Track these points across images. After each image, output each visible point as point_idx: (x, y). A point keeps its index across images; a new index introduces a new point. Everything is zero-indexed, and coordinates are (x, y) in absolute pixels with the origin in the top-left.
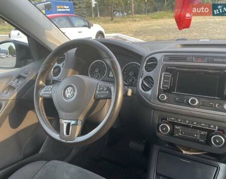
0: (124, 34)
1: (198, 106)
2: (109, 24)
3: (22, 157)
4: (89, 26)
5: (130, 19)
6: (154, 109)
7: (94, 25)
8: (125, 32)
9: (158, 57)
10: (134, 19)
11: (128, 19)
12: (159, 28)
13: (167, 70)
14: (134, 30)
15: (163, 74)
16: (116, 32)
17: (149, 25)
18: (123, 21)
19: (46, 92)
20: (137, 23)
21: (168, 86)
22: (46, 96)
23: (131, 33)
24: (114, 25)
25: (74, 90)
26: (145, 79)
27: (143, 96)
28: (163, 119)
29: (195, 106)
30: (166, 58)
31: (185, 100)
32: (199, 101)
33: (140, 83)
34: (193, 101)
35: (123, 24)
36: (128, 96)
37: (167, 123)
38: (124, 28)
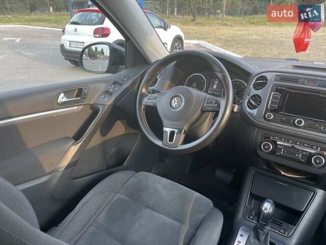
0: (209, 42)
1: (304, 127)
2: (190, 27)
3: (105, 167)
4: (165, 28)
5: (219, 21)
6: (258, 128)
7: (171, 26)
8: (210, 40)
9: (269, 76)
10: (225, 22)
11: (215, 22)
12: (259, 38)
13: (277, 90)
14: (223, 38)
15: (272, 93)
16: (198, 39)
17: (244, 32)
18: (209, 23)
19: (150, 101)
20: (227, 28)
21: (276, 106)
22: (150, 104)
23: (219, 42)
24: (195, 28)
25: (181, 101)
26: (252, 97)
27: (248, 114)
28: (267, 138)
29: (301, 127)
30: (278, 78)
31: (292, 121)
32: (305, 122)
33: (247, 101)
34: (300, 122)
35: (208, 28)
36: (234, 112)
37: (270, 142)
38: (209, 34)
